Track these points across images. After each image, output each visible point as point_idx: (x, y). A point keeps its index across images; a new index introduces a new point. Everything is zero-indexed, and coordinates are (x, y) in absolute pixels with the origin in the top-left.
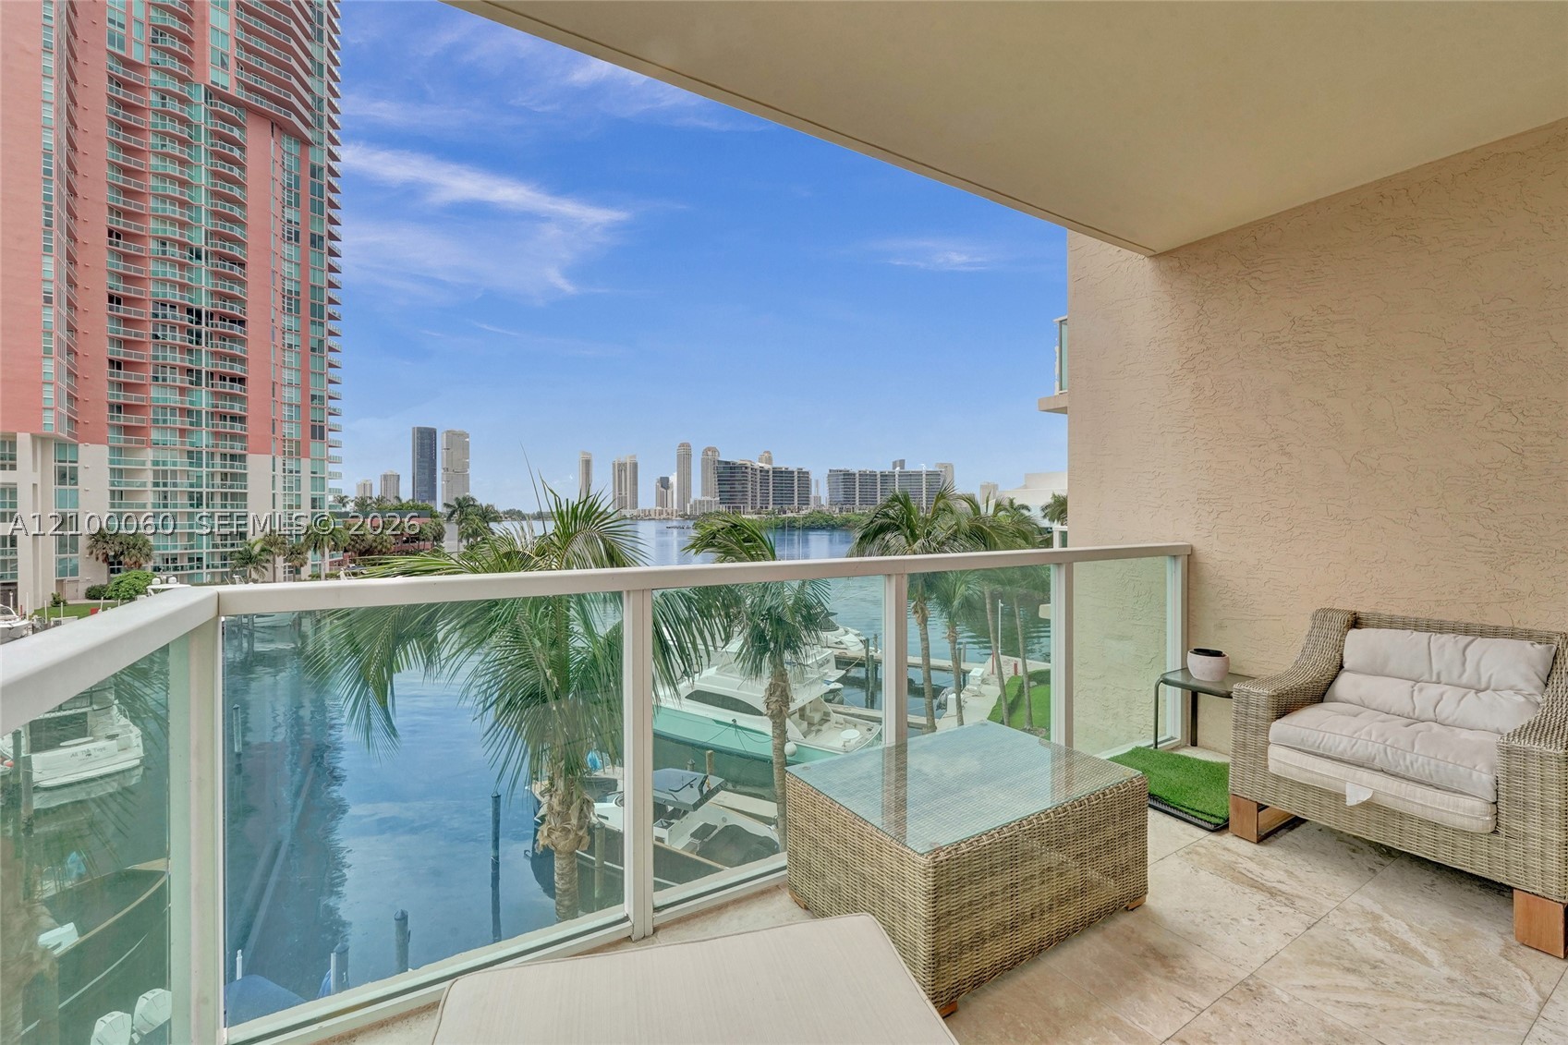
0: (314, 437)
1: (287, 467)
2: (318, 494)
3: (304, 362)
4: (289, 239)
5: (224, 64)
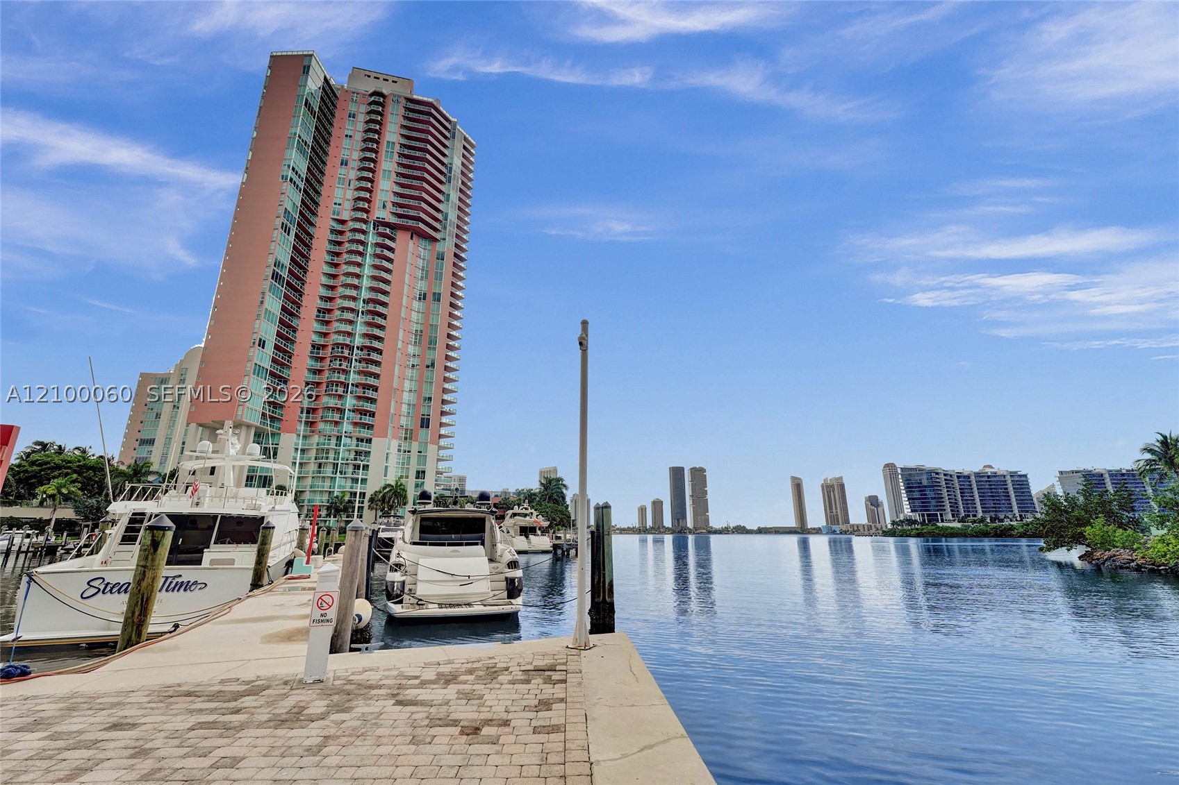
0: (422, 426)
1: (403, 449)
2: (421, 467)
3: (421, 375)
4: (420, 299)
5: (384, 206)
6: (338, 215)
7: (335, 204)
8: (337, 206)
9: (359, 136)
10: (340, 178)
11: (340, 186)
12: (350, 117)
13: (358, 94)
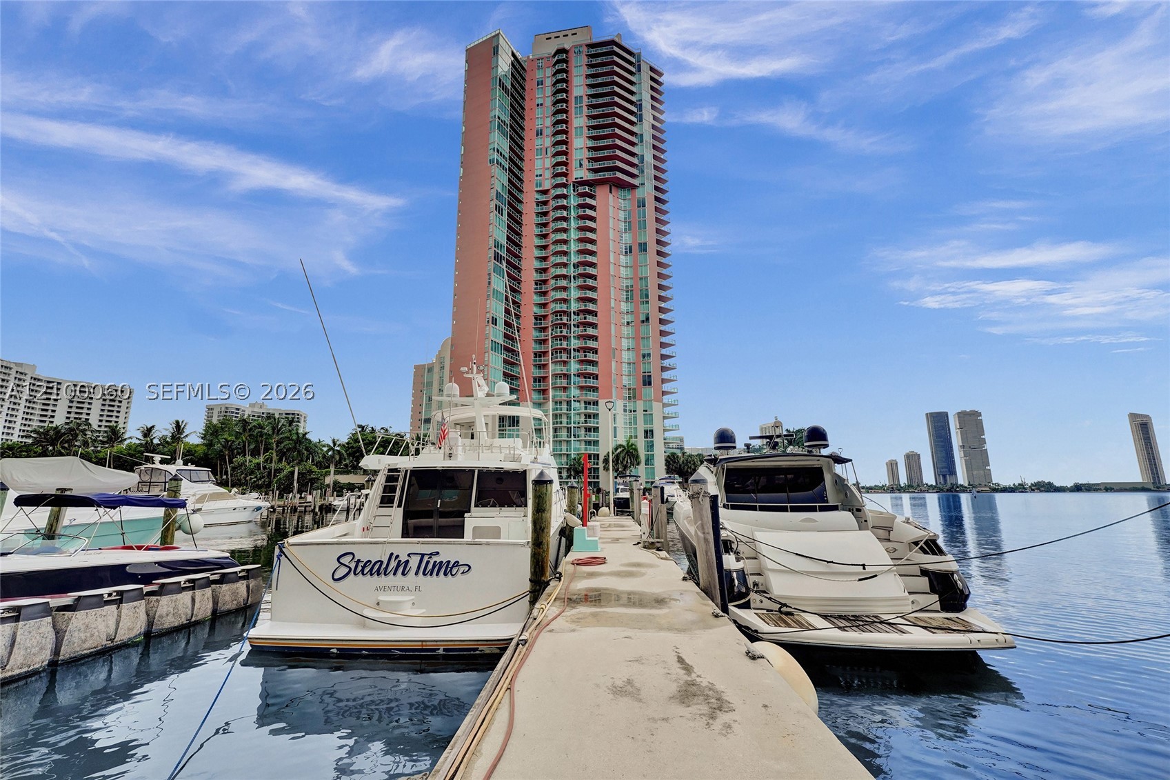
0: (644, 384)
1: (628, 408)
2: (648, 427)
3: (637, 332)
4: (626, 253)
5: (581, 165)
6: (540, 186)
7: (537, 176)
8: (539, 178)
9: (549, 102)
10: (537, 149)
11: (539, 157)
12: (538, 85)
13: (542, 59)
